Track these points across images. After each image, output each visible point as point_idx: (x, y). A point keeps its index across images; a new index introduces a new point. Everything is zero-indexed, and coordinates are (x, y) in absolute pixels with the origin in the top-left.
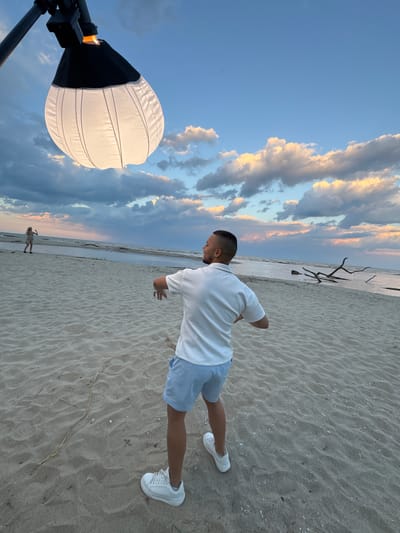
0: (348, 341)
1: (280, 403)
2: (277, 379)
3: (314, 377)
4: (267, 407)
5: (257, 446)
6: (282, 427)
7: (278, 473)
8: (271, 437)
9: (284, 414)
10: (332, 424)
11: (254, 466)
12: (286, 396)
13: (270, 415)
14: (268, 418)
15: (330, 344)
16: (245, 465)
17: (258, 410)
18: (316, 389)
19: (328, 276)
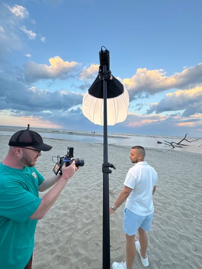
0: (196, 186)
1: (167, 223)
2: (163, 210)
3: (182, 207)
4: (161, 226)
5: (160, 248)
6: (170, 237)
7: (174, 264)
8: (166, 243)
9: (171, 230)
10: (196, 236)
11: (160, 260)
12: (169, 219)
13: (163, 230)
14: (163, 232)
15: (187, 188)
16: (156, 259)
17: (156, 227)
18: (185, 215)
19: (178, 144)
